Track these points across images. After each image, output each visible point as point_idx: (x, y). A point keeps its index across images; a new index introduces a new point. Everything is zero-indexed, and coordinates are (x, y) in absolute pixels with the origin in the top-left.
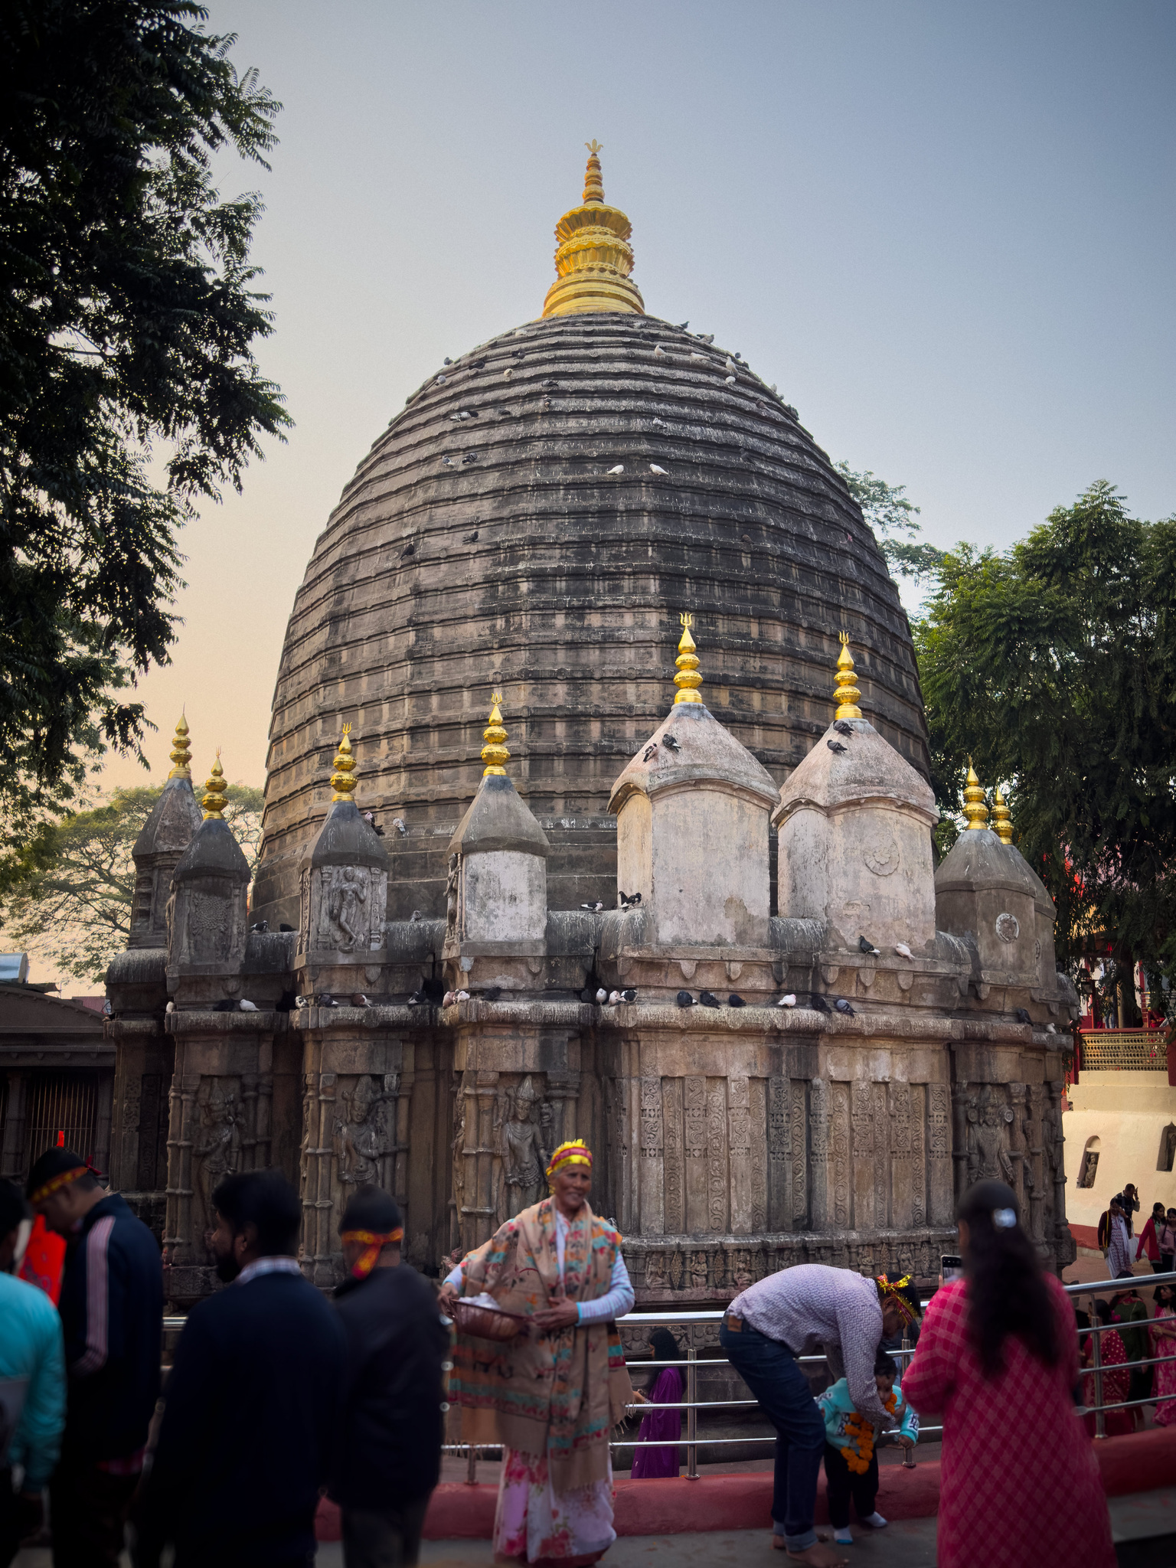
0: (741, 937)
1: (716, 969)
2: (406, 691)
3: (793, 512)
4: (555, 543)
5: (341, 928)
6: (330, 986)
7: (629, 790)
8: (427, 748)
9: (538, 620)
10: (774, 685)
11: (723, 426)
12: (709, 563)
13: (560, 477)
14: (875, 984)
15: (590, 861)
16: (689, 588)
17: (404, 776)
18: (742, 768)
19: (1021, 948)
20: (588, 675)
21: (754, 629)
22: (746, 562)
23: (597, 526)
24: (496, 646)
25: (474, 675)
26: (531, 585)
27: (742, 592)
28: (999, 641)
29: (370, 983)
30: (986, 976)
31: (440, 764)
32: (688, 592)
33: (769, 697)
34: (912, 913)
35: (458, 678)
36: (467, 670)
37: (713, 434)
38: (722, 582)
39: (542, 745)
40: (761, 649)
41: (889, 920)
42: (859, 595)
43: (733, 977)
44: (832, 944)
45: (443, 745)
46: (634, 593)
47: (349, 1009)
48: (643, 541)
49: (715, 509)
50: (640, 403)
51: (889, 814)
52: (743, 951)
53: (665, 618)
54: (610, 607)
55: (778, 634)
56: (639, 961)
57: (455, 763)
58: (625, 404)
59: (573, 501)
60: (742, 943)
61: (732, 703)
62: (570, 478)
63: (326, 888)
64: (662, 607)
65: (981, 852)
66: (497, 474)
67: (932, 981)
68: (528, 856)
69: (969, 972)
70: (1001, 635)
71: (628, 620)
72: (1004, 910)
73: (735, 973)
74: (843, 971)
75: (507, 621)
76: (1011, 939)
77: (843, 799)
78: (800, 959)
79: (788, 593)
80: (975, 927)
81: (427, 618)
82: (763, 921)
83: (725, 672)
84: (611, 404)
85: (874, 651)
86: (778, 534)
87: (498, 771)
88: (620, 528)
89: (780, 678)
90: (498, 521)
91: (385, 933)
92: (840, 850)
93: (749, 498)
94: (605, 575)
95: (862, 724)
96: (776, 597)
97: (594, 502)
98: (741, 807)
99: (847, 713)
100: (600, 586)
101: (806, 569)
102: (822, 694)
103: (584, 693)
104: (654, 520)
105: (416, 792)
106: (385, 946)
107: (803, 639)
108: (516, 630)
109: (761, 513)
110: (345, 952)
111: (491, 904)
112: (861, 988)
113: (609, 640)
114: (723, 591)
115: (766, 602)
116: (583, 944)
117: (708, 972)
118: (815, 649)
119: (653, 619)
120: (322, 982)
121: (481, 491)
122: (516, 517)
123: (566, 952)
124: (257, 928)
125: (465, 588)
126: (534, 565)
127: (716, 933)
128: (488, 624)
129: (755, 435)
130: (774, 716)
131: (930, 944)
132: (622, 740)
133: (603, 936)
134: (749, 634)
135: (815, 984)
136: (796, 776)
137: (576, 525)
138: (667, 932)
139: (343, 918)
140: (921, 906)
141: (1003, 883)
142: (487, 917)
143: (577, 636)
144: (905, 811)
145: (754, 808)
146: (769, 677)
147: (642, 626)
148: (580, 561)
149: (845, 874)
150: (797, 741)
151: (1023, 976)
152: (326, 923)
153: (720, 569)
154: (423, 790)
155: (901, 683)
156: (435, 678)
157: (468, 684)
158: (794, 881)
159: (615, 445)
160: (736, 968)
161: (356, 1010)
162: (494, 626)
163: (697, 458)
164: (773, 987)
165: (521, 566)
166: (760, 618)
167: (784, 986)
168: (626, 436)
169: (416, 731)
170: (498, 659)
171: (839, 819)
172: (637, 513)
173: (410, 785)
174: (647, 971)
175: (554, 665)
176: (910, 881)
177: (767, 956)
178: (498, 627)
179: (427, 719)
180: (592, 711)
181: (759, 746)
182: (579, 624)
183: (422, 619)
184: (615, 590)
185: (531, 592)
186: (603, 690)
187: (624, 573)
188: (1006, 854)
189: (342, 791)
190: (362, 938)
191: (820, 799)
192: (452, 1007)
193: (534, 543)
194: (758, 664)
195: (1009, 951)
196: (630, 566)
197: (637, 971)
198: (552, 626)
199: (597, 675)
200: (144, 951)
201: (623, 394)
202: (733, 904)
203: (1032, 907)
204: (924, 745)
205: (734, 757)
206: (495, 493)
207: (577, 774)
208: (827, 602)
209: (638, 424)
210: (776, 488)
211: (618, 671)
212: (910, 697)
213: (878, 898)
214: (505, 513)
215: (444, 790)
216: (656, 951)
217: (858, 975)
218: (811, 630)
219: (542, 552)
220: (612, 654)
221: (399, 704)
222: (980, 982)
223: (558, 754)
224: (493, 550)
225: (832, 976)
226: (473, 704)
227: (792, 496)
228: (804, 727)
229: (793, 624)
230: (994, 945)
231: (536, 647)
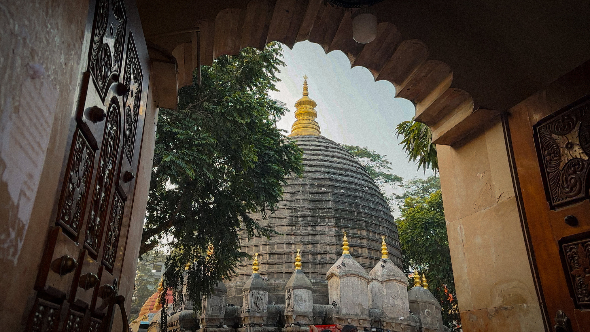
0: (362, 313)
1: (356, 321)
2: (268, 244)
3: (366, 200)
4: (308, 208)
5: (257, 306)
6: (254, 322)
7: (332, 275)
8: (274, 259)
9: (304, 228)
10: (364, 247)
11: (348, 176)
12: (347, 215)
13: (308, 190)
14: (395, 327)
15: (319, 291)
16: (342, 221)
17: (267, 266)
18: (361, 271)
19: (432, 319)
20: (317, 243)
21: (359, 232)
22: (356, 214)
23: (318, 204)
24: (293, 234)
25: (287, 241)
26: (302, 219)
27: (355, 222)
28: (422, 228)
29: (264, 321)
30: (423, 326)
31: (278, 263)
32: (342, 222)
33: (363, 250)
34: (403, 309)
35: (282, 241)
36: (285, 239)
37: (346, 179)
38: (350, 220)
39: (305, 260)
40: (360, 237)
41: (398, 310)
42: (384, 222)
43: (361, 324)
44: (384, 316)
45: (278, 258)
46: (328, 222)
47: (259, 328)
48: (330, 209)
49: (348, 200)
50: (327, 169)
51: (397, 284)
52: (363, 317)
53: (336, 229)
54: (322, 225)
55: (365, 233)
56: (338, 318)
57: (282, 263)
58: (323, 169)
59: (311, 197)
60: (362, 315)
61: (353, 251)
62: (310, 190)
63: (253, 296)
64: (335, 226)
65: (420, 293)
66: (291, 187)
67: (409, 327)
68: (308, 290)
69: (419, 325)
70: (423, 227)
71: (327, 229)
72: (427, 309)
73: (361, 323)
74: (387, 323)
75: (295, 227)
76: (430, 316)
77: (385, 280)
78: (377, 319)
79: (367, 222)
80: (419, 313)
81: (273, 225)
82: (367, 310)
83: (352, 243)
84: (319, 169)
85: (389, 236)
86: (364, 207)
87: (299, 268)
88: (324, 205)
89: (365, 245)
90: (292, 201)
91: (268, 308)
92: (385, 292)
93: (356, 197)
94: (321, 217)
95: (388, 260)
96: (364, 224)
97: (317, 197)
98: (361, 281)
99: (384, 257)
100: (319, 220)
101: (371, 216)
102: (376, 249)
103: (316, 247)
104: (333, 203)
105: (270, 270)
106: (268, 311)
107: (371, 234)
108: (298, 230)
109: (359, 201)
110: (258, 313)
111: (300, 302)
112: (392, 328)
113: (322, 234)
114: (351, 222)
115: (361, 225)
116: (322, 313)
117: (354, 322)
118: (374, 237)
119: (333, 229)
120: (252, 320)
121: (286, 192)
122: (297, 200)
123: (318, 315)
124: (228, 305)
125: (284, 218)
126: (302, 213)
127: (356, 312)
128: (290, 228)
129: (356, 178)
130: (364, 255)
131: (408, 317)
132: (326, 260)
133: (327, 311)
134: (358, 233)
135: (381, 326)
136: (372, 271)
137: (313, 203)
138: (344, 311)
139: (258, 304)
140: (405, 307)
141: (426, 301)
142: (299, 305)
143: (314, 233)
144: (401, 283)
145: (364, 281)
146: (362, 245)
147: (331, 231)
148: (314, 213)
149: (387, 298)
150: (370, 261)
151: (433, 326)
152: (253, 305)
153: (350, 216)
154: (273, 270)
155: (395, 244)
156: (276, 241)
157: (285, 243)
158: (373, 299)
159: (321, 182)
160: (361, 321)
161: (261, 328)
162: (292, 228)
163: (342, 186)
164: (370, 326)
165: (299, 213)
166: (360, 229)
167: (373, 326)
168: (324, 179)
169: (270, 254)
170: (293, 237)
171: (384, 284)
172: (328, 201)
173: (269, 268)
174: (340, 321)
175: (308, 240)
176: (402, 301)
177: (368, 318)
178: (293, 229)
179: (274, 251)
180: (318, 252)
181: (361, 262)
182: (314, 229)
183: (272, 225)
184: (323, 221)
185: (302, 221)
186: (321, 247)
187: (326, 217)
188: (427, 293)
189: (255, 271)
190: (262, 309)
191: (379, 279)
192: (288, 328)
193: (302, 208)
194: (360, 241)
195: (429, 320)
196: (327, 215)
197: (337, 320)
198: (307, 230)
199: (319, 243)
200: (189, 311)
201: (322, 166)
202: (360, 305)
203: (435, 308)
204: (402, 261)
205: (358, 268)
206: (290, 193)
207: (315, 268)
208: (377, 224)
209: (327, 176)
210: (362, 194)
211: (325, 242)
212: (398, 248)
213: (395, 305)
214: (294, 198)
215: (279, 270)
216: (342, 316)
217: (391, 324)
218: (373, 232)
219: (304, 210)
220: (323, 238)
221: (265, 247)
222: (422, 328)
223: (310, 263)
224: (291, 208)
225: (385, 324)
226: (287, 248)
227: (366, 195)
228: (372, 257)
229: (368, 231)
230: (425, 318)
231: (304, 235)
